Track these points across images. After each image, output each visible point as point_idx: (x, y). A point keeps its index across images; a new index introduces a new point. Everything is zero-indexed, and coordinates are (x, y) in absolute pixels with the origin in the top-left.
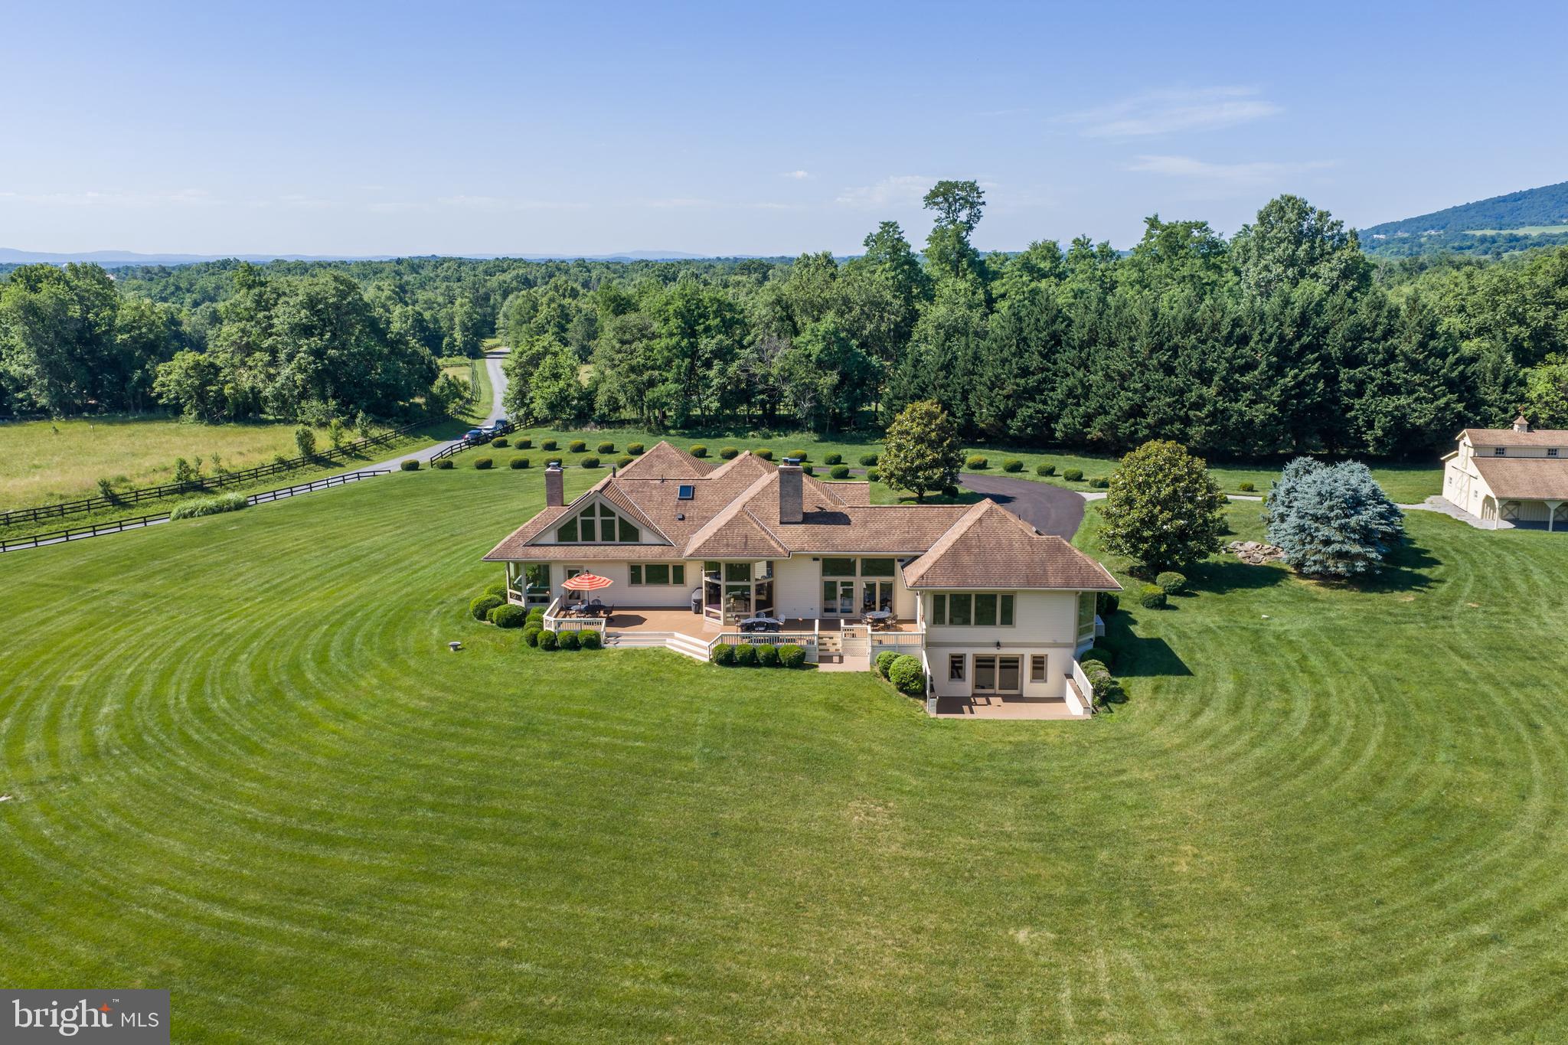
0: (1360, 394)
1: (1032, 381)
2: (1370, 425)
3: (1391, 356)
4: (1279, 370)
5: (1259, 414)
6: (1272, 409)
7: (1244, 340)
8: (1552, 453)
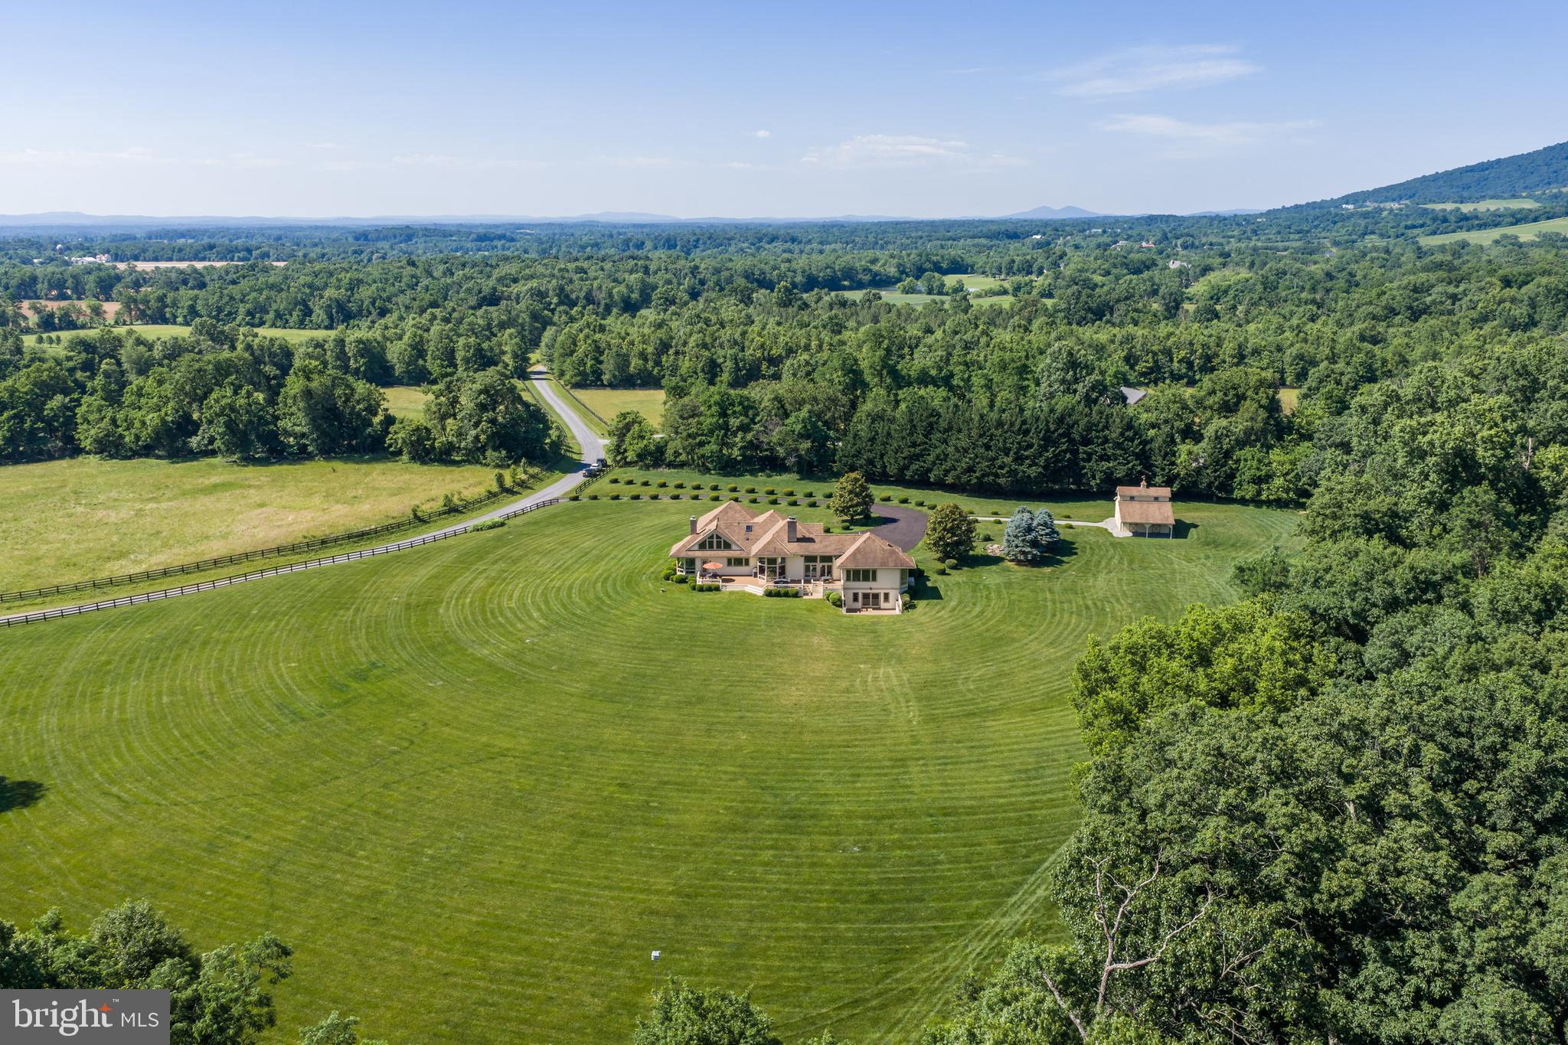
0: (1089, 460)
1: (918, 450)
2: (1094, 477)
3: (1106, 440)
4: (1045, 449)
5: (1033, 472)
6: (1040, 470)
7: (1026, 432)
8: (1156, 499)
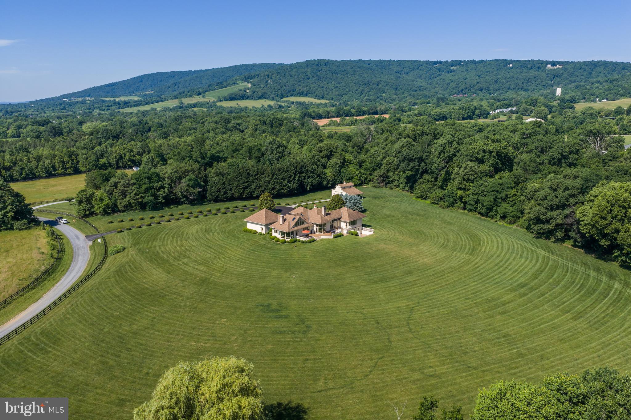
0: (304, 179)
1: (246, 184)
3: (308, 171)
5: (295, 186)
8: (350, 187)
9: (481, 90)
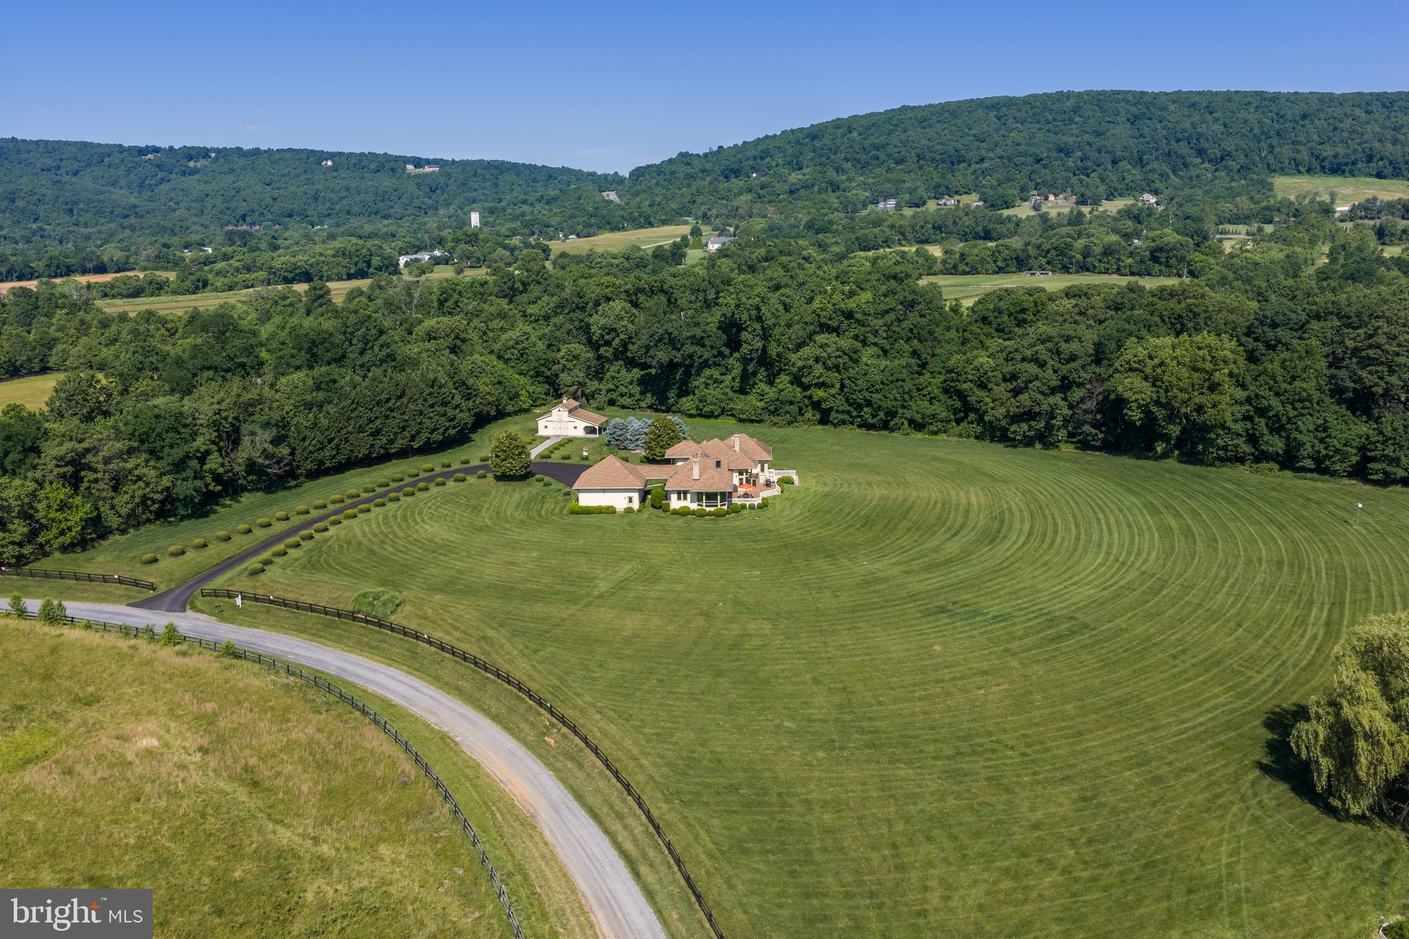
9: (290, 216)
